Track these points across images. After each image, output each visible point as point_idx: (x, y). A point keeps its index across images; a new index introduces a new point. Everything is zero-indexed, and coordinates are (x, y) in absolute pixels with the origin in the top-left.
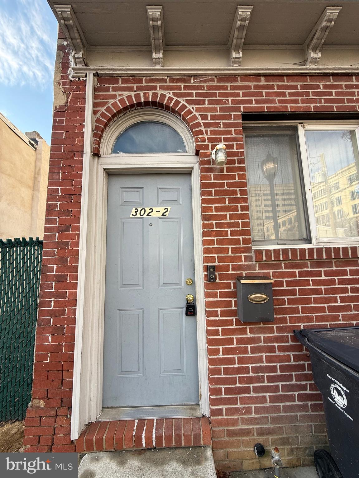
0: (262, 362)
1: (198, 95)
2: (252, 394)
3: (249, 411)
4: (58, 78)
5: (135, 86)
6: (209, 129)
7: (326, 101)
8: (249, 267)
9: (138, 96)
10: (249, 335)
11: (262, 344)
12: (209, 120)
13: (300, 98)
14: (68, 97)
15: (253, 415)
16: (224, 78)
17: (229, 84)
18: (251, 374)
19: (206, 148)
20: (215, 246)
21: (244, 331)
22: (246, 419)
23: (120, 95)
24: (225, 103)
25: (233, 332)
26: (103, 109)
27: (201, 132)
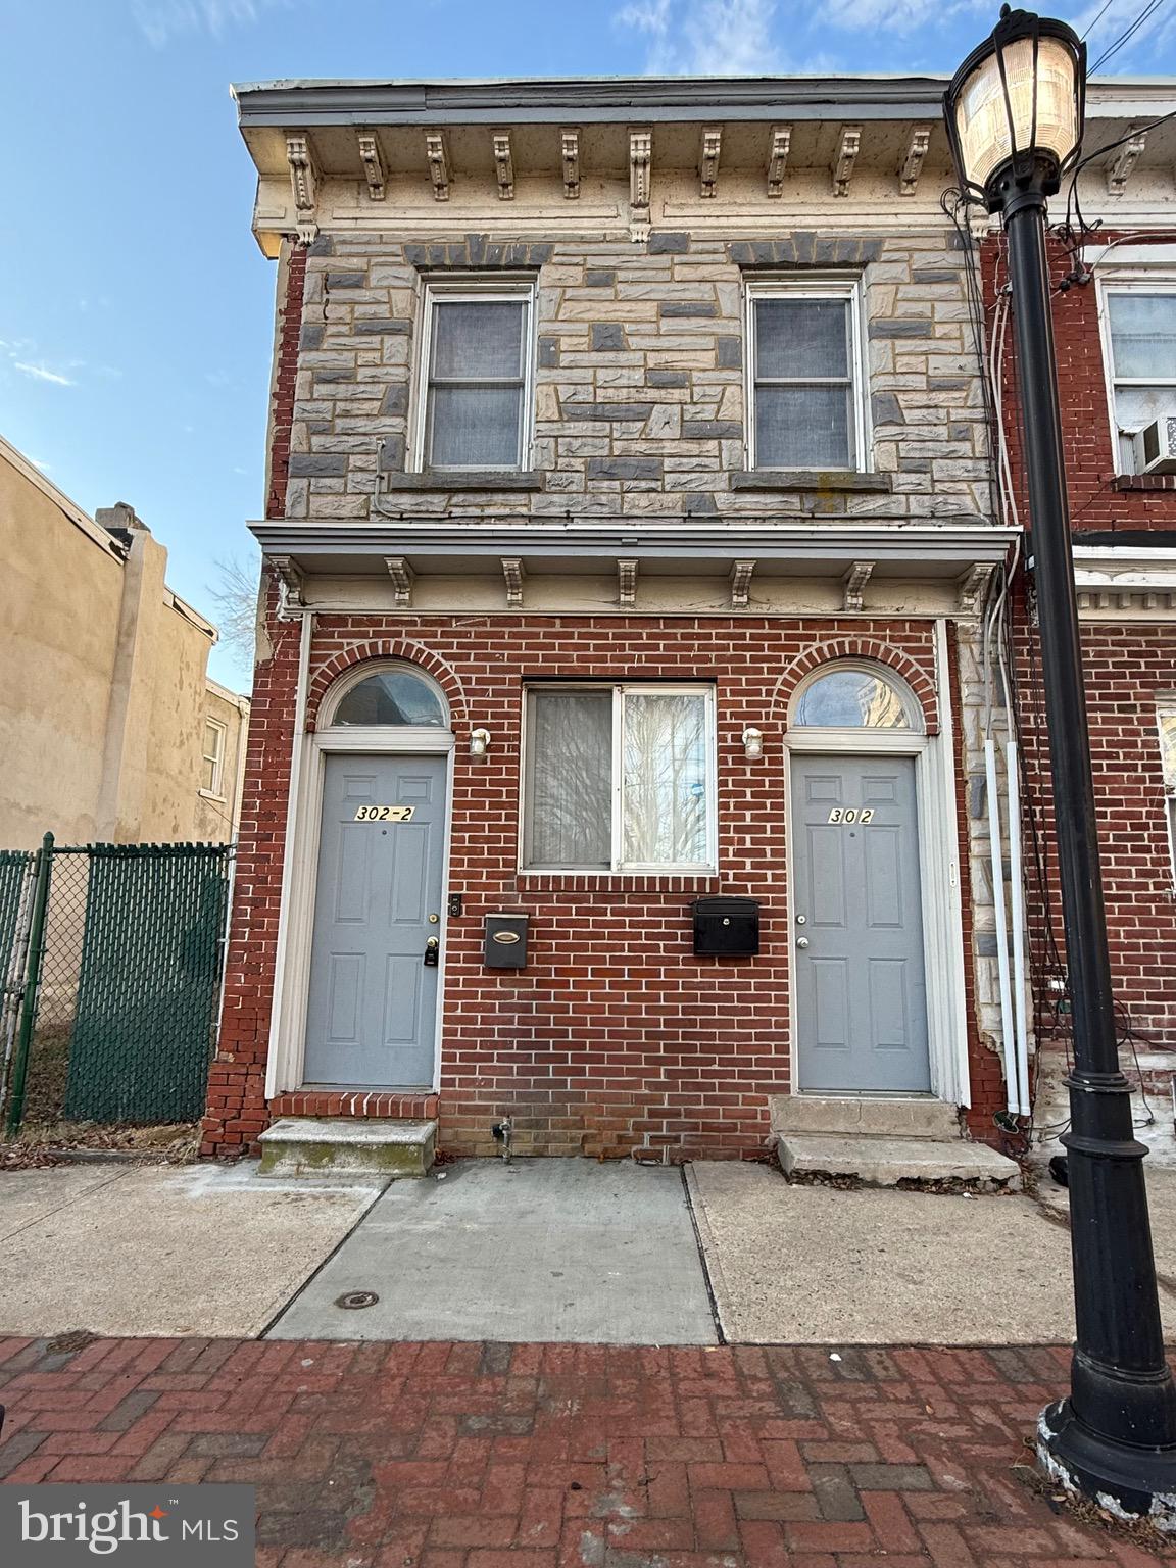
0: (513, 1024)
1: (461, 646)
2: (495, 1063)
3: (489, 1084)
4: (263, 618)
5: (371, 629)
6: (471, 699)
7: (649, 659)
8: (508, 899)
9: (373, 646)
10: (499, 988)
11: (515, 1001)
12: (473, 685)
13: (609, 654)
14: (275, 648)
15: (494, 1089)
16: (499, 620)
17: (507, 630)
18: (496, 1038)
19: (466, 726)
20: (465, 868)
21: (493, 983)
22: (485, 1093)
23: (348, 644)
24: (498, 660)
25: (479, 983)
26: (323, 666)
27: (459, 704)
